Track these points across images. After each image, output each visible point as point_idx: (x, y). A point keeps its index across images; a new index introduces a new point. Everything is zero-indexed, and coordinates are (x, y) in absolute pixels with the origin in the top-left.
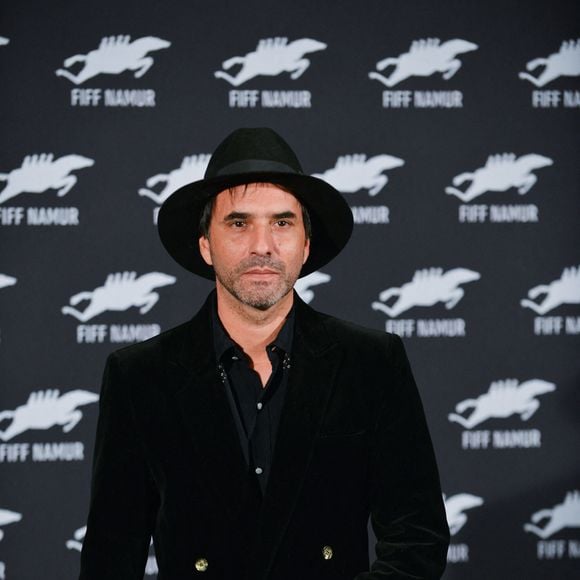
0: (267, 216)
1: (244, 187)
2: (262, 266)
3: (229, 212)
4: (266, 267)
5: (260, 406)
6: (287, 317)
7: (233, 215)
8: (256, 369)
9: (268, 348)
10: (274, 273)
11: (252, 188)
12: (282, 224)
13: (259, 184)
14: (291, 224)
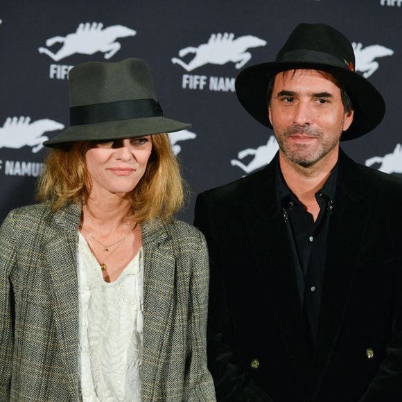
0: (308, 95)
1: (293, 71)
2: (302, 133)
3: (281, 91)
4: (304, 134)
5: (311, 239)
6: (332, 171)
7: (283, 93)
8: (308, 211)
9: (317, 195)
10: (312, 138)
11: (299, 72)
12: (323, 102)
13: (304, 70)
14: (329, 102)
